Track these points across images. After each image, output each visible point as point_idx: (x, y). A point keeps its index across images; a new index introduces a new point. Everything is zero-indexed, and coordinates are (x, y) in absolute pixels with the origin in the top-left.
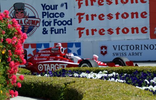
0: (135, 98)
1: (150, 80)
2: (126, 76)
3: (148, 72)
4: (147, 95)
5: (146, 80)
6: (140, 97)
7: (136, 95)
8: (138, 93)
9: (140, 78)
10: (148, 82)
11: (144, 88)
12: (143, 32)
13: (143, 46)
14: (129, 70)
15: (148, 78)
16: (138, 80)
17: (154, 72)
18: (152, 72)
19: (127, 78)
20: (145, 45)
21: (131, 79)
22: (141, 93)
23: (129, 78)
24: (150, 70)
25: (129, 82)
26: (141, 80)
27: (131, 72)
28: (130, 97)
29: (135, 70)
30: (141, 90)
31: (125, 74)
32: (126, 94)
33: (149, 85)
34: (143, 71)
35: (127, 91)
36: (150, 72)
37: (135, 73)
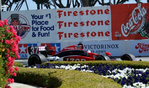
0: (101, 84)
1: (112, 70)
2: (94, 68)
3: (110, 65)
4: (110, 82)
5: (109, 71)
6: (104, 83)
7: (101, 82)
8: (103, 80)
9: (104, 69)
10: (110, 72)
11: (107, 76)
12: (106, 35)
13: (107, 46)
14: (96, 63)
15: (110, 69)
16: (103, 71)
17: (114, 65)
18: (113, 65)
19: (95, 69)
20: (108, 45)
21: (97, 70)
22: (105, 80)
23: (96, 69)
24: (112, 63)
25: (96, 72)
26: (105, 70)
27: (97, 65)
28: (97, 83)
29: (100, 63)
30: (105, 78)
31: (93, 67)
32: (94, 81)
33: (111, 74)
34: (106, 64)
35: (94, 79)
36: (112, 65)
37: (100, 66)
